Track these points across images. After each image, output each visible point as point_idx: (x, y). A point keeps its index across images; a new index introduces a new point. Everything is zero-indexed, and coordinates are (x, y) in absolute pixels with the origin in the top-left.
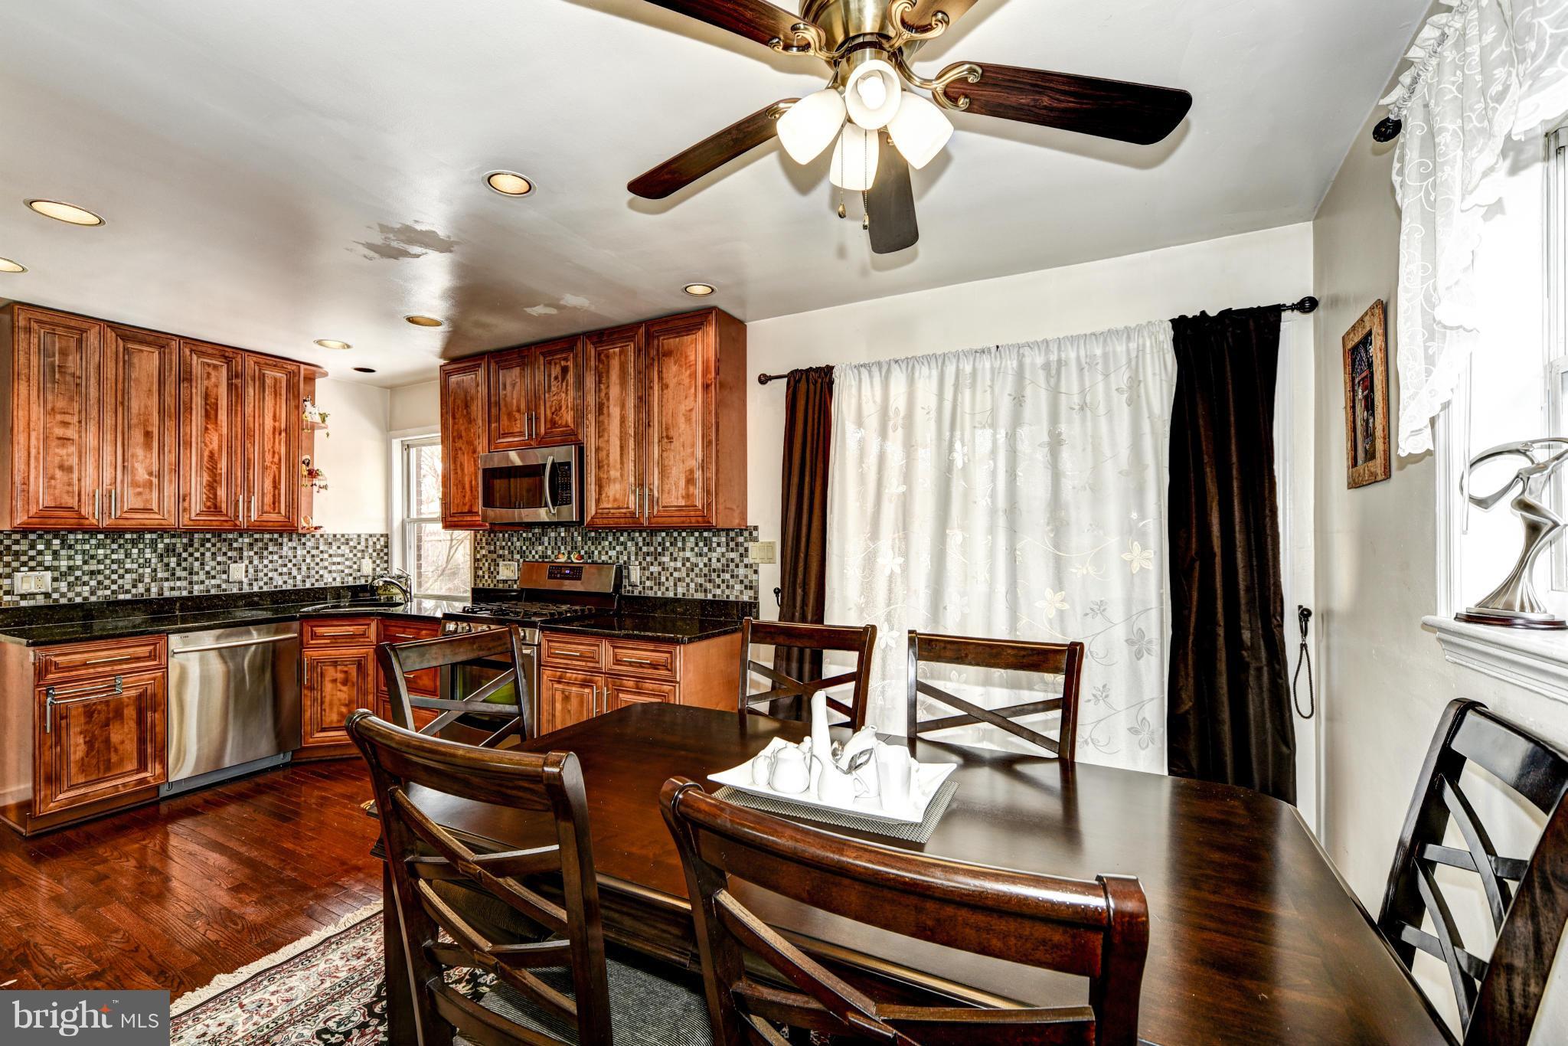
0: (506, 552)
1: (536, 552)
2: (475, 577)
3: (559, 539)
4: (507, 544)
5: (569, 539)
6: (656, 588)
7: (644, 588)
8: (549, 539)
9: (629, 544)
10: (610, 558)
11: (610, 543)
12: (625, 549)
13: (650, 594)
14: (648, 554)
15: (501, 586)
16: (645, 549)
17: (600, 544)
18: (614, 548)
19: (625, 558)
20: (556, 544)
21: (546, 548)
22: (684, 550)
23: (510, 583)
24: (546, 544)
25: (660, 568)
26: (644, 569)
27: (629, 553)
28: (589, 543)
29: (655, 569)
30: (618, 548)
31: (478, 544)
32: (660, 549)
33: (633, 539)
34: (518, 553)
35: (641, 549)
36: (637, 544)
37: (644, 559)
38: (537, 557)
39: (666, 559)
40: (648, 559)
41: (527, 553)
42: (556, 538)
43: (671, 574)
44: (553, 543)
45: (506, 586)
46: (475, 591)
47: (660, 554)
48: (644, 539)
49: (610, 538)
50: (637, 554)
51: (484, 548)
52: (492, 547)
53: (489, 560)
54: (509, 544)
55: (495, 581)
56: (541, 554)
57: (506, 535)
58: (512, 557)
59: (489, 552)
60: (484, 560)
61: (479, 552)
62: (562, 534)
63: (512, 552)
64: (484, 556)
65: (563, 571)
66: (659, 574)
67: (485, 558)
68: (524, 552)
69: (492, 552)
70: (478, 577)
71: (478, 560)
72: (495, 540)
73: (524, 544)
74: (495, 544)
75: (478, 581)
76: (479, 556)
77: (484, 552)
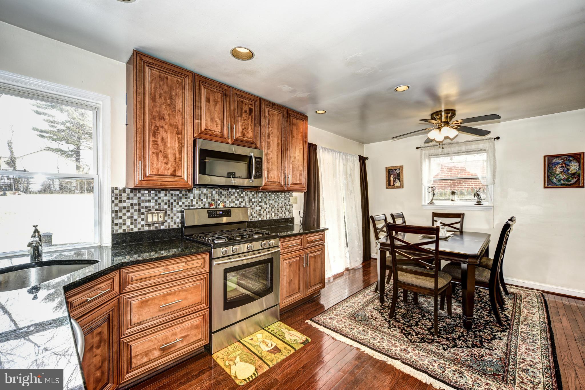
0: (153, 204)
1: (183, 203)
2: (112, 225)
3: (202, 195)
4: (153, 198)
5: (209, 195)
6: (258, 217)
7: (253, 217)
8: (194, 195)
9: (246, 197)
10: (236, 205)
11: (236, 197)
12: (244, 200)
13: (256, 219)
14: (255, 202)
15: (146, 229)
16: (253, 200)
17: (230, 197)
18: (238, 200)
19: (244, 204)
20: (199, 198)
21: (192, 200)
22: (270, 200)
23: (156, 225)
24: (192, 198)
25: (260, 208)
26: (253, 209)
27: (246, 202)
28: (223, 197)
29: (258, 208)
30: (240, 200)
31: (116, 198)
32: (260, 200)
33: (248, 195)
34: (166, 204)
35: (251, 200)
36: (249, 198)
37: (253, 204)
38: (184, 206)
39: (263, 204)
40: (255, 204)
41: (175, 204)
42: (200, 195)
43: (265, 210)
44: (197, 198)
45: (152, 228)
46: (115, 237)
47: (260, 202)
48: (253, 195)
49: (236, 195)
50: (249, 202)
51: (125, 201)
52: (135, 201)
53: (132, 211)
54: (156, 198)
55: (139, 226)
56: (187, 204)
57: (153, 192)
58: (160, 207)
59: (132, 204)
60: (124, 211)
61: (116, 205)
62: (204, 192)
63: (160, 204)
64: (124, 208)
65: (218, 213)
66: (260, 210)
67: (126, 209)
68: (172, 203)
69: (136, 204)
70: (116, 224)
71: (116, 211)
72: (139, 195)
73: (172, 198)
74: (139, 198)
75: (116, 228)
76: (117, 208)
77: (124, 205)
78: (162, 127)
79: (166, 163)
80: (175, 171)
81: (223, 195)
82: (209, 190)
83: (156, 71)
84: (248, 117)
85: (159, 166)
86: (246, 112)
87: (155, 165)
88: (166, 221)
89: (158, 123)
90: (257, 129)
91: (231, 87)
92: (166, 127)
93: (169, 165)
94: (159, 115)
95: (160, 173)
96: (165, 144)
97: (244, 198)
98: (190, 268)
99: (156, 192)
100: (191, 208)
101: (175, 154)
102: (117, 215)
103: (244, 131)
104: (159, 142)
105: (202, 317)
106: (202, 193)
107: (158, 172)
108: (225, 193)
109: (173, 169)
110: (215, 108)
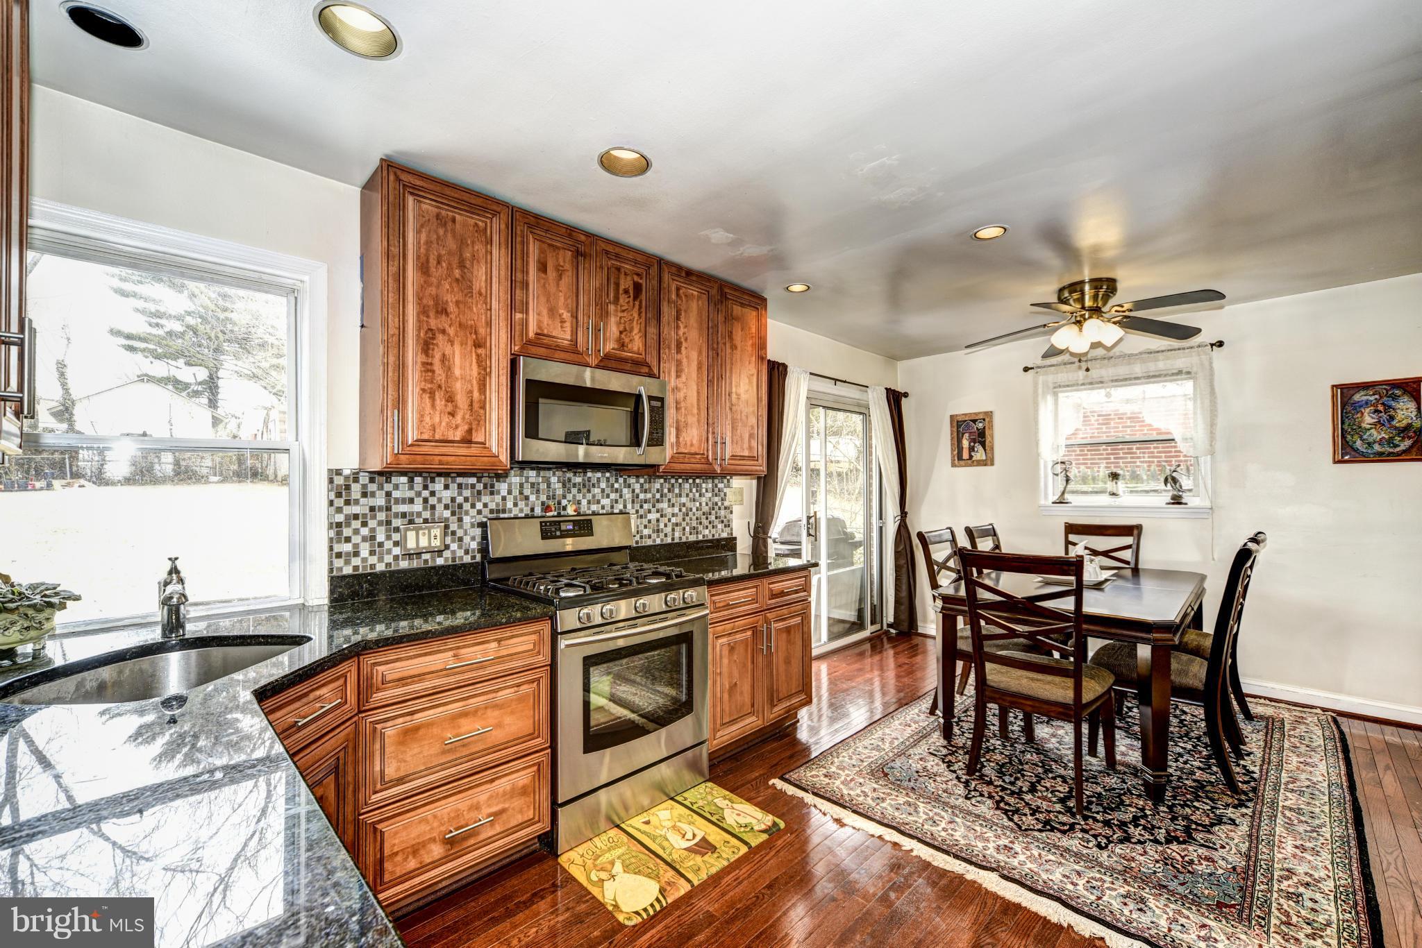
0: (418, 507)
1: (485, 505)
2: (330, 557)
3: (527, 486)
4: (418, 494)
5: (543, 486)
6: (654, 536)
7: (641, 537)
8: (510, 485)
9: (625, 491)
10: (603, 507)
11: (603, 491)
12: (621, 496)
13: (649, 542)
14: (646, 501)
15: (404, 564)
16: (642, 496)
17: (589, 491)
18: (608, 496)
19: (621, 507)
20: (521, 493)
21: (504, 499)
22: (680, 495)
23: (426, 556)
24: (504, 492)
25: (658, 515)
26: (641, 517)
27: (625, 501)
28: (574, 491)
29: (653, 516)
30: (613, 496)
31: (339, 495)
32: (658, 496)
33: (629, 486)
34: (446, 507)
35: (638, 496)
36: (633, 491)
37: (641, 507)
38: (486, 512)
39: (664, 505)
40: (646, 506)
41: (467, 506)
42: (521, 485)
43: (669, 520)
44: (516, 492)
45: (415, 564)
46: (337, 582)
47: (658, 501)
48: (642, 486)
49: (603, 485)
50: (633, 502)
51: (357, 502)
52: (380, 501)
53: (372, 523)
54: (426, 493)
55: (388, 559)
56: (494, 507)
57: (418, 480)
58: (433, 514)
59: (372, 509)
60: (356, 524)
61: (339, 510)
62: (532, 480)
63: (433, 507)
64: (356, 517)
65: (563, 527)
66: (658, 520)
67: (361, 520)
68: (460, 506)
69: (380, 509)
70: (339, 555)
71: (339, 525)
72: (388, 487)
73: (460, 494)
74: (388, 494)
75: (339, 563)
76: (340, 518)
77: (356, 509)
78: (444, 332)
79: (452, 414)
80: (470, 431)
81: (574, 485)
82: (542, 473)
83: (430, 204)
84: (631, 303)
85: (437, 419)
86: (626, 291)
87: (427, 419)
88: (447, 547)
89: (433, 323)
90: (652, 330)
91: (594, 235)
92: (451, 331)
93: (459, 418)
94: (436, 304)
95: (437, 437)
96: (448, 370)
97: (621, 491)
98: (508, 655)
99: (425, 478)
100: (502, 516)
101: (471, 392)
102: (339, 533)
103: (623, 336)
104: (437, 367)
105: (535, 768)
106: (527, 482)
107: (434, 435)
108: (578, 480)
109: (466, 427)
110: (558, 285)
